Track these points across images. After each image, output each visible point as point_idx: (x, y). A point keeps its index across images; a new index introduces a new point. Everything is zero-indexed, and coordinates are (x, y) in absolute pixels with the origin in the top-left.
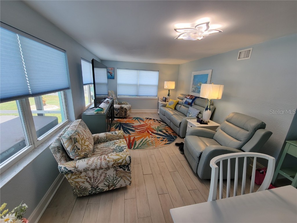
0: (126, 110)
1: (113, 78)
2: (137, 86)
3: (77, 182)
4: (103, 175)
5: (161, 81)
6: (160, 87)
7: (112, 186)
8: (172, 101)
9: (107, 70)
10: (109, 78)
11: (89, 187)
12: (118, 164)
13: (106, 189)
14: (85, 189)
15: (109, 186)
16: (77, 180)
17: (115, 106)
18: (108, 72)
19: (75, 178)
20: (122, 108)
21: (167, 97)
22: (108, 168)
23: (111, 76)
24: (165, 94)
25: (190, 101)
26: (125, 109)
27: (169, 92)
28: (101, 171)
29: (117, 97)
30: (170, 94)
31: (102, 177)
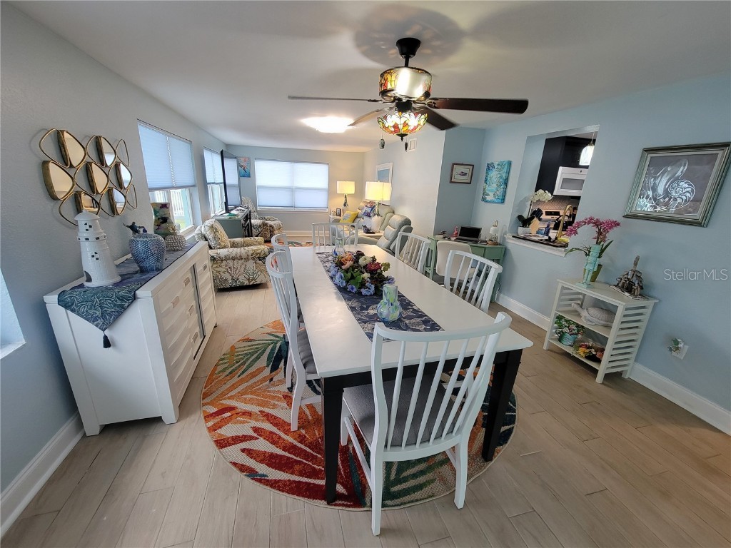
0: (273, 227)
1: (249, 176)
2: (292, 190)
3: (219, 272)
4: (243, 266)
5: (332, 180)
6: (331, 192)
7: (252, 280)
8: (349, 212)
9: (238, 162)
10: (240, 176)
11: (230, 278)
12: (257, 254)
13: (246, 283)
14: (226, 280)
15: (249, 280)
16: (218, 269)
17: (252, 221)
18: (239, 165)
19: (217, 267)
20: (265, 225)
21: (342, 207)
22: (247, 259)
23: (246, 173)
24: (339, 203)
25: (369, 210)
26: (271, 226)
27: (346, 200)
28: (240, 262)
29: (256, 208)
30: (348, 203)
31: (242, 269)
